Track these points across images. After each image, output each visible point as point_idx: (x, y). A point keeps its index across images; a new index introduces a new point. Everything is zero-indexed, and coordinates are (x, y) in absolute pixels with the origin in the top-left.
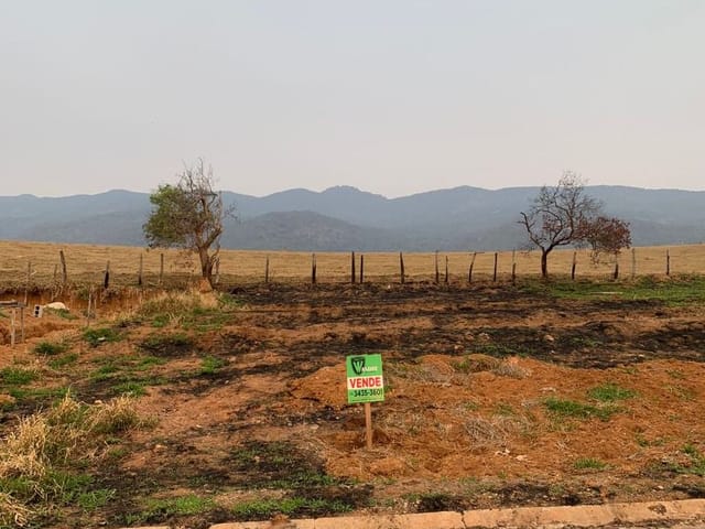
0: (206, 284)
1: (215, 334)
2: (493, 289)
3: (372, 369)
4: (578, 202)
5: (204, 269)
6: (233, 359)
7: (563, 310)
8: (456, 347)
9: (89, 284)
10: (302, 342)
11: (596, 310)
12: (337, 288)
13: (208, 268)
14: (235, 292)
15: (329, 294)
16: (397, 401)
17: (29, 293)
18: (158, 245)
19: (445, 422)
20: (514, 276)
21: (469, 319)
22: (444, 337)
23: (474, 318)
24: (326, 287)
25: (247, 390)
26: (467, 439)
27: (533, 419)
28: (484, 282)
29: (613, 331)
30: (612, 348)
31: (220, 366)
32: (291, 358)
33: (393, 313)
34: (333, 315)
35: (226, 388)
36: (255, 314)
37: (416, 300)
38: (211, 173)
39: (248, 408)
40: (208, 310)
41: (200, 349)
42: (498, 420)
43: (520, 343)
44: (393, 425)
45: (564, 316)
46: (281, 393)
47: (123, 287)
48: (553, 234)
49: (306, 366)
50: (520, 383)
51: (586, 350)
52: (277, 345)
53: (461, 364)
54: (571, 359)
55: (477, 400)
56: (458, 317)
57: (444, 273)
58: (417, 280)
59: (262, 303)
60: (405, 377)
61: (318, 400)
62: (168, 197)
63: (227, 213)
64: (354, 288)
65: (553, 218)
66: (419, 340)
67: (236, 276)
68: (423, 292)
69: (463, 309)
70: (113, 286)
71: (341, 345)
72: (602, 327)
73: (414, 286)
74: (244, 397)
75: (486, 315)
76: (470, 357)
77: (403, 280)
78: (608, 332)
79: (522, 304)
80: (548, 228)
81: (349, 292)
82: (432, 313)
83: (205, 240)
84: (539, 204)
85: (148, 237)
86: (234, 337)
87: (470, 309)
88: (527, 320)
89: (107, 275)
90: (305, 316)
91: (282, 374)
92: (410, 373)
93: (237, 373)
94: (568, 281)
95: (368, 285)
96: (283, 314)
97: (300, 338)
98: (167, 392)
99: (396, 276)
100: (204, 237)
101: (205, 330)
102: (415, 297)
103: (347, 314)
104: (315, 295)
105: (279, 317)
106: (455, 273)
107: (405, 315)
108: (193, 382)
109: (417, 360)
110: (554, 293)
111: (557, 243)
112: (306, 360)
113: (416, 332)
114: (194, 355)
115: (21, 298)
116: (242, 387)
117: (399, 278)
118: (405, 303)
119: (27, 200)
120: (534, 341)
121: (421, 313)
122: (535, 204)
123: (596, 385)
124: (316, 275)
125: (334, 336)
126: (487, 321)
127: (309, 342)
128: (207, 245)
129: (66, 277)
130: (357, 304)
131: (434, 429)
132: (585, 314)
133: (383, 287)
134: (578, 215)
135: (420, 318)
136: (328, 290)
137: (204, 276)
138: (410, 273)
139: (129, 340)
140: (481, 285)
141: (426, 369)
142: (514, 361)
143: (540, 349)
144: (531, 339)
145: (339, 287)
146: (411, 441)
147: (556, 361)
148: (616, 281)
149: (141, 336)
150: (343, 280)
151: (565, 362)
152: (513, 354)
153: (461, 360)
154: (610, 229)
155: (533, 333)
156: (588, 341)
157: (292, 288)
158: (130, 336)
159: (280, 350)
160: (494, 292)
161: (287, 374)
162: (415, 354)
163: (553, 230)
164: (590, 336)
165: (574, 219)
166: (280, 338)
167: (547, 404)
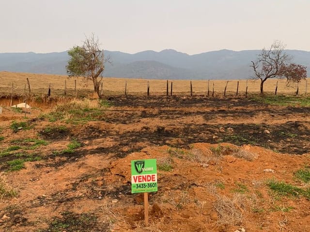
0: (96, 95)
1: (82, 126)
2: (236, 99)
3: (149, 169)
4: (280, 56)
5: (95, 88)
6: (87, 142)
7: (272, 112)
8: (214, 137)
9: (41, 94)
10: (129, 132)
11: (290, 113)
12: (159, 98)
13: (97, 87)
14: (110, 99)
15: (155, 101)
16: (174, 178)
17: (13, 98)
18: (73, 76)
19: (202, 199)
20: (246, 93)
21: (223, 117)
22: (208, 130)
23: (225, 117)
24: (154, 98)
25: (85, 166)
26: (215, 216)
27: (260, 196)
28: (231, 95)
29: (303, 128)
30: (304, 139)
31: (78, 147)
32: (119, 143)
33: (184, 113)
34: (154, 113)
35: (74, 164)
36: (114, 112)
37: (197, 105)
38: (98, 41)
39: (81, 181)
40: (92, 109)
41: (72, 135)
42: (237, 198)
43: (250, 135)
44: (166, 202)
45: (273, 116)
46: (105, 169)
47: (57, 96)
48: (267, 72)
49: (126, 149)
50: (251, 164)
51: (289, 140)
52: (115, 133)
53: (216, 149)
54: (280, 145)
55: (224, 179)
56: (217, 115)
57: (212, 91)
58: (199, 94)
59: (122, 105)
60: (182, 158)
61: (124, 177)
62: (77, 52)
63: (106, 60)
64: (167, 98)
65: (268, 64)
66: (193, 131)
67: (111, 91)
68: (201, 101)
69: (220, 111)
70: (53, 95)
71: (151, 133)
72: (296, 125)
73: (197, 97)
74: (82, 171)
75: (232, 115)
76: (221, 144)
77: (191, 95)
78: (300, 128)
79: (250, 108)
80: (265, 69)
81: (165, 100)
82: (204, 113)
83: (96, 73)
84: (261, 57)
85: (68, 72)
86: (92, 128)
87: (224, 111)
88: (254, 118)
89: (50, 90)
90: (139, 113)
91: (110, 154)
92: (185, 155)
93: (85, 153)
94: (273, 96)
95: (175, 97)
96: (128, 112)
97: (128, 130)
98: (38, 166)
99: (189, 92)
100: (95, 72)
101: (77, 124)
102: (196, 103)
103: (161, 112)
104: (148, 101)
105: (126, 114)
106: (217, 91)
107: (190, 113)
108: (57, 159)
109: (191, 145)
110: (266, 101)
111: (269, 77)
112: (127, 145)
113: (192, 127)
114: (68, 138)
115: (9, 100)
116: (83, 164)
117: (190, 93)
118: (191, 107)
119: (31, 54)
120: (258, 133)
121: (198, 113)
122: (259, 57)
123: (299, 168)
124: (150, 91)
125: (147, 129)
126: (232, 118)
127: (133, 132)
128: (96, 76)
129: (30, 90)
130: (167, 106)
131: (194, 205)
132: (284, 115)
133: (182, 98)
134: (280, 62)
135: (197, 116)
136: (155, 99)
137: (95, 91)
138: (196, 91)
139: (34, 129)
140: (230, 97)
141: (195, 153)
142: (247, 147)
143: (262, 138)
144: (256, 132)
145: (161, 98)
146: (177, 216)
147: (272, 148)
148: (297, 96)
149: (42, 127)
150: (163, 94)
151: (277, 148)
152: (247, 143)
153: (216, 146)
154: (296, 70)
155: (258, 128)
156: (289, 133)
157: (137, 98)
158: (36, 127)
159: (116, 137)
160: (236, 101)
161: (113, 154)
162: (190, 141)
163: (267, 70)
164: (290, 130)
165: (278, 65)
166: (117, 129)
167: (269, 185)
